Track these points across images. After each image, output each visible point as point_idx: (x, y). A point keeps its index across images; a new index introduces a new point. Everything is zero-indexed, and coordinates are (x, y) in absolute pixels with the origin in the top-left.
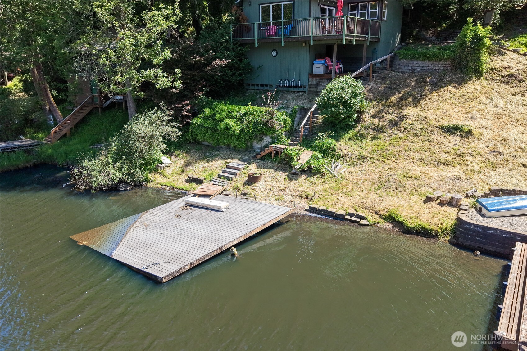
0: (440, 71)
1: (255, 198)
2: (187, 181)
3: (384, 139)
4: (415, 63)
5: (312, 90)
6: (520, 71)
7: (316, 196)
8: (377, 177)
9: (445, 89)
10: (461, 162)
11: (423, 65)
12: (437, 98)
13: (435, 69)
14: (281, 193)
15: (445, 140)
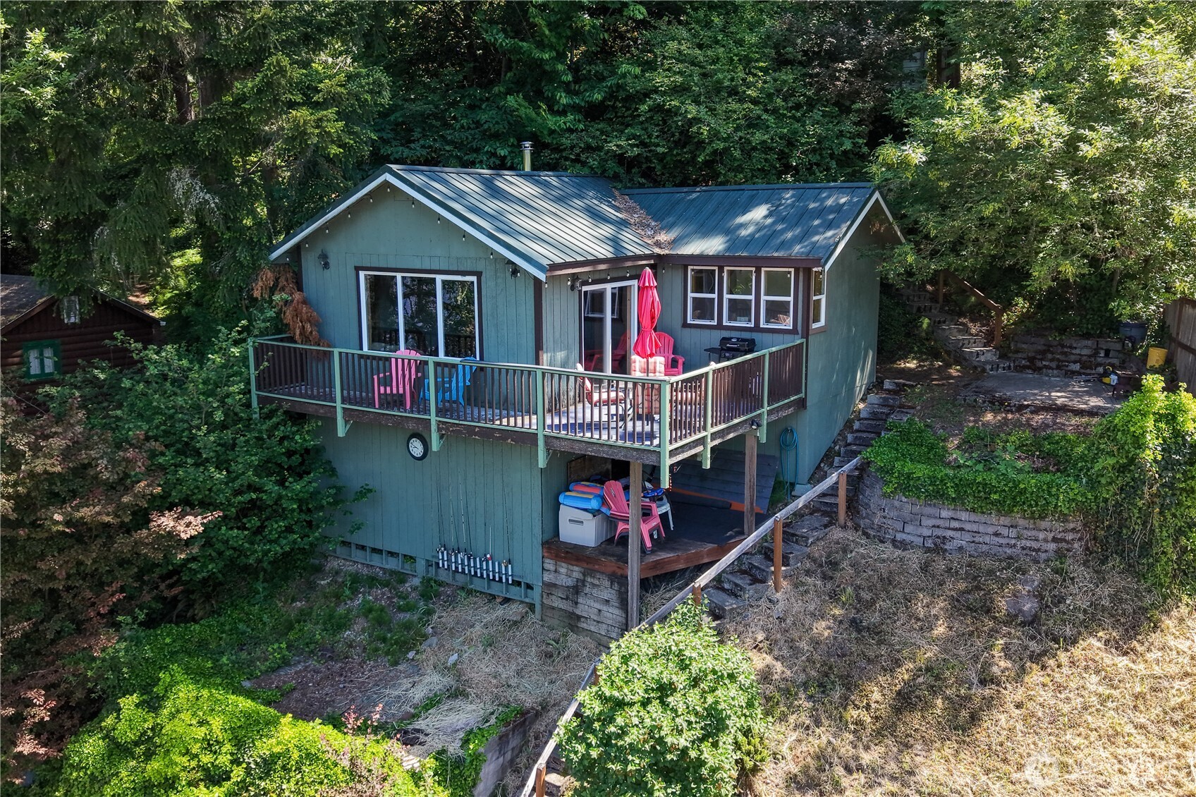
0: (1043, 556)
4: (945, 514)
5: (555, 605)
9: (1077, 652)
11: (975, 527)
13: (1023, 548)
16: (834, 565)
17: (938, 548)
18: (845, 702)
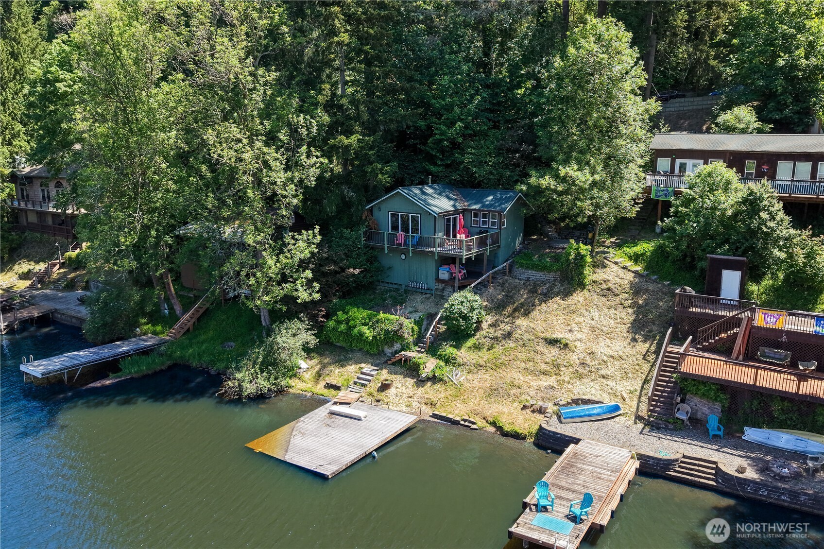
0: (550, 281)
1: (387, 404)
2: (325, 387)
3: (498, 349)
4: (530, 272)
5: (438, 293)
6: (616, 286)
7: (439, 403)
8: (488, 385)
9: (553, 300)
10: (557, 372)
11: (536, 275)
12: (545, 308)
13: (546, 279)
14: (410, 399)
15: (547, 351)
16: (504, 284)
17: (528, 280)
18: (502, 310)
